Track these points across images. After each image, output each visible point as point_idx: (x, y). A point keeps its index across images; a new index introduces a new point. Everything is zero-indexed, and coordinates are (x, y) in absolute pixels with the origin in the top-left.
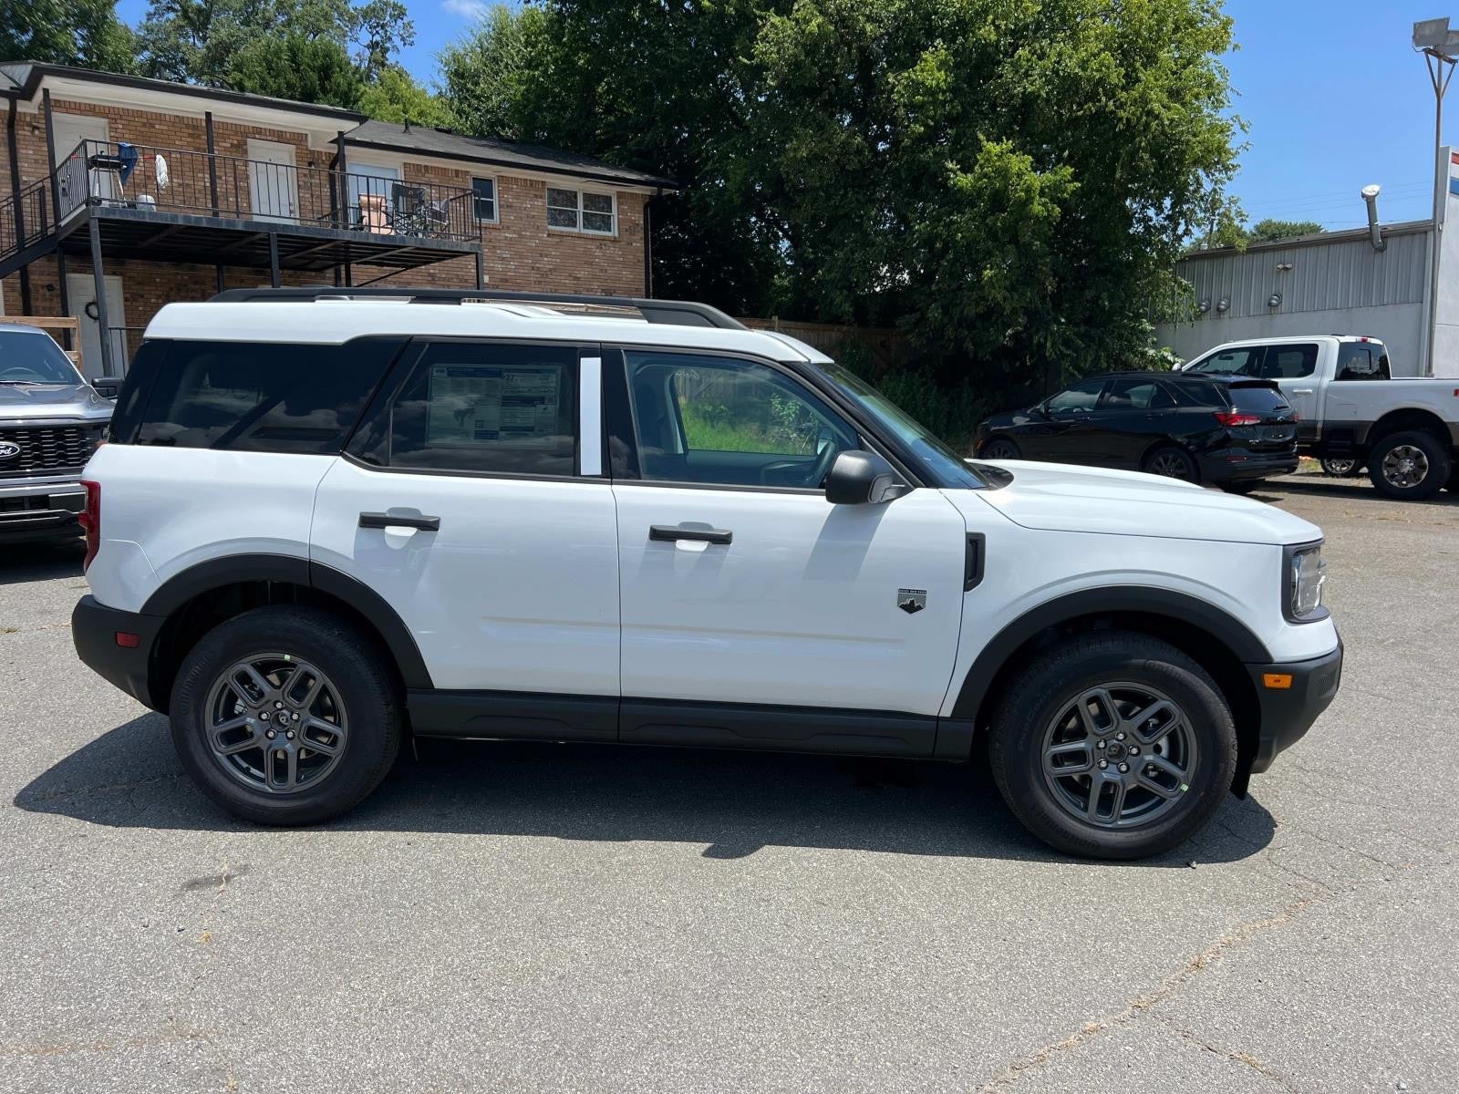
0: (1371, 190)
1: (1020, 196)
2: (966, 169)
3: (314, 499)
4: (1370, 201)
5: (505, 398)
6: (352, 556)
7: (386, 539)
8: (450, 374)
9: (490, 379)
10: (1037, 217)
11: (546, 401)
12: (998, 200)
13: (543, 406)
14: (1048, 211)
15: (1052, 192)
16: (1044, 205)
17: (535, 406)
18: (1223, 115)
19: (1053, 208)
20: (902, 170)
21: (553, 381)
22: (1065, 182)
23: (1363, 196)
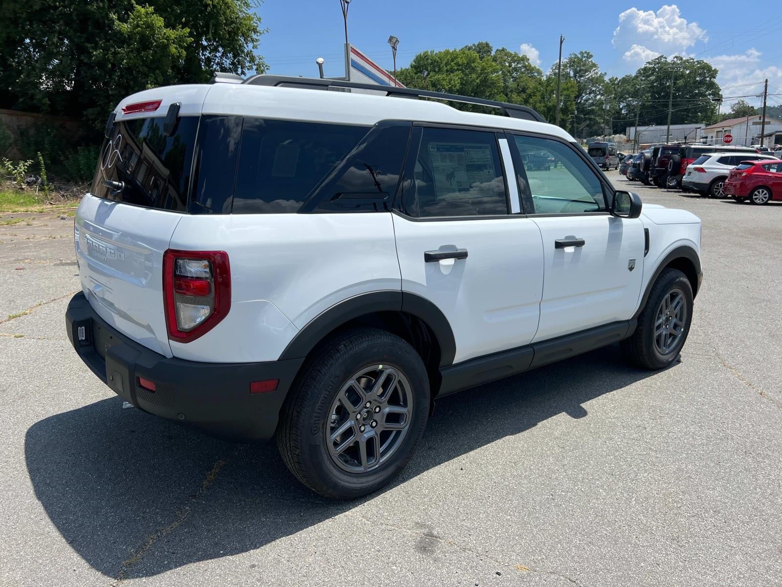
0: (320, 60)
1: (163, 42)
2: (122, 20)
3: (395, 245)
4: (320, 65)
5: (468, 166)
6: (425, 285)
7: (442, 269)
8: (438, 150)
9: (459, 153)
10: (173, 55)
11: (488, 168)
12: (145, 42)
13: (488, 171)
14: (179, 52)
15: (179, 41)
16: (176, 48)
17: (483, 171)
18: (250, 12)
19: (182, 52)
20: (74, 14)
21: (488, 153)
22: (185, 37)
23: (317, 63)
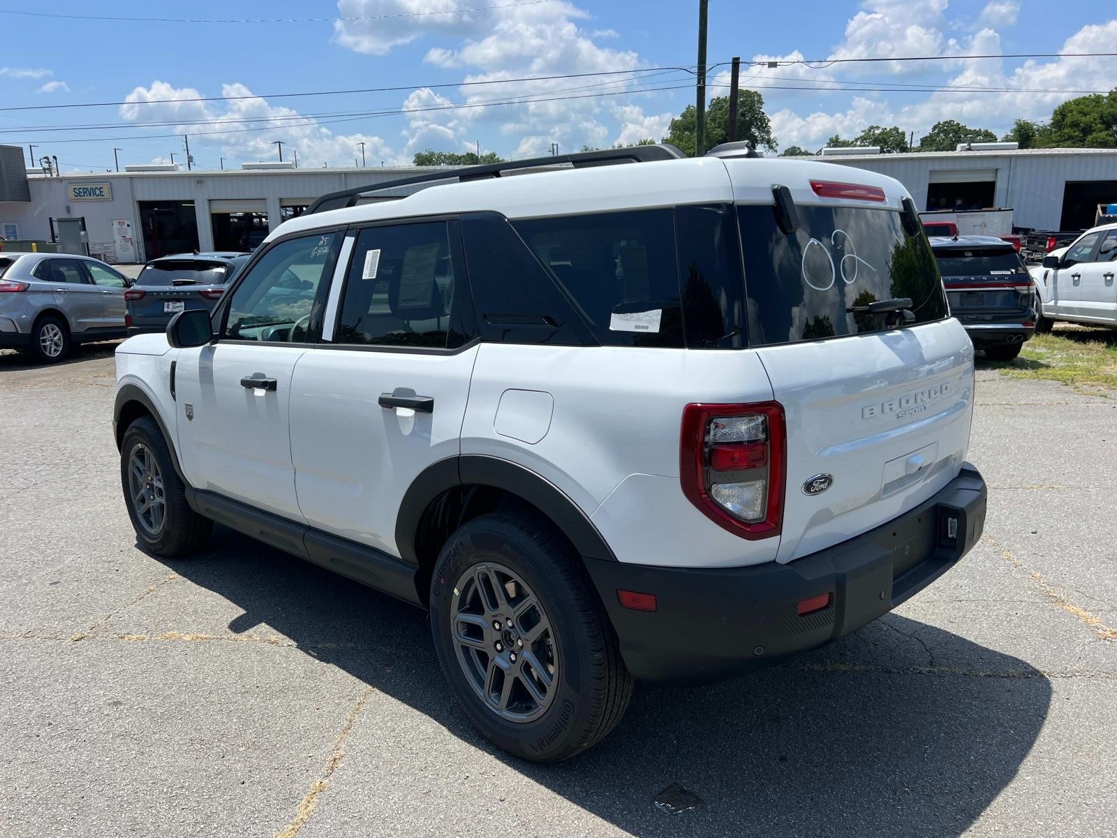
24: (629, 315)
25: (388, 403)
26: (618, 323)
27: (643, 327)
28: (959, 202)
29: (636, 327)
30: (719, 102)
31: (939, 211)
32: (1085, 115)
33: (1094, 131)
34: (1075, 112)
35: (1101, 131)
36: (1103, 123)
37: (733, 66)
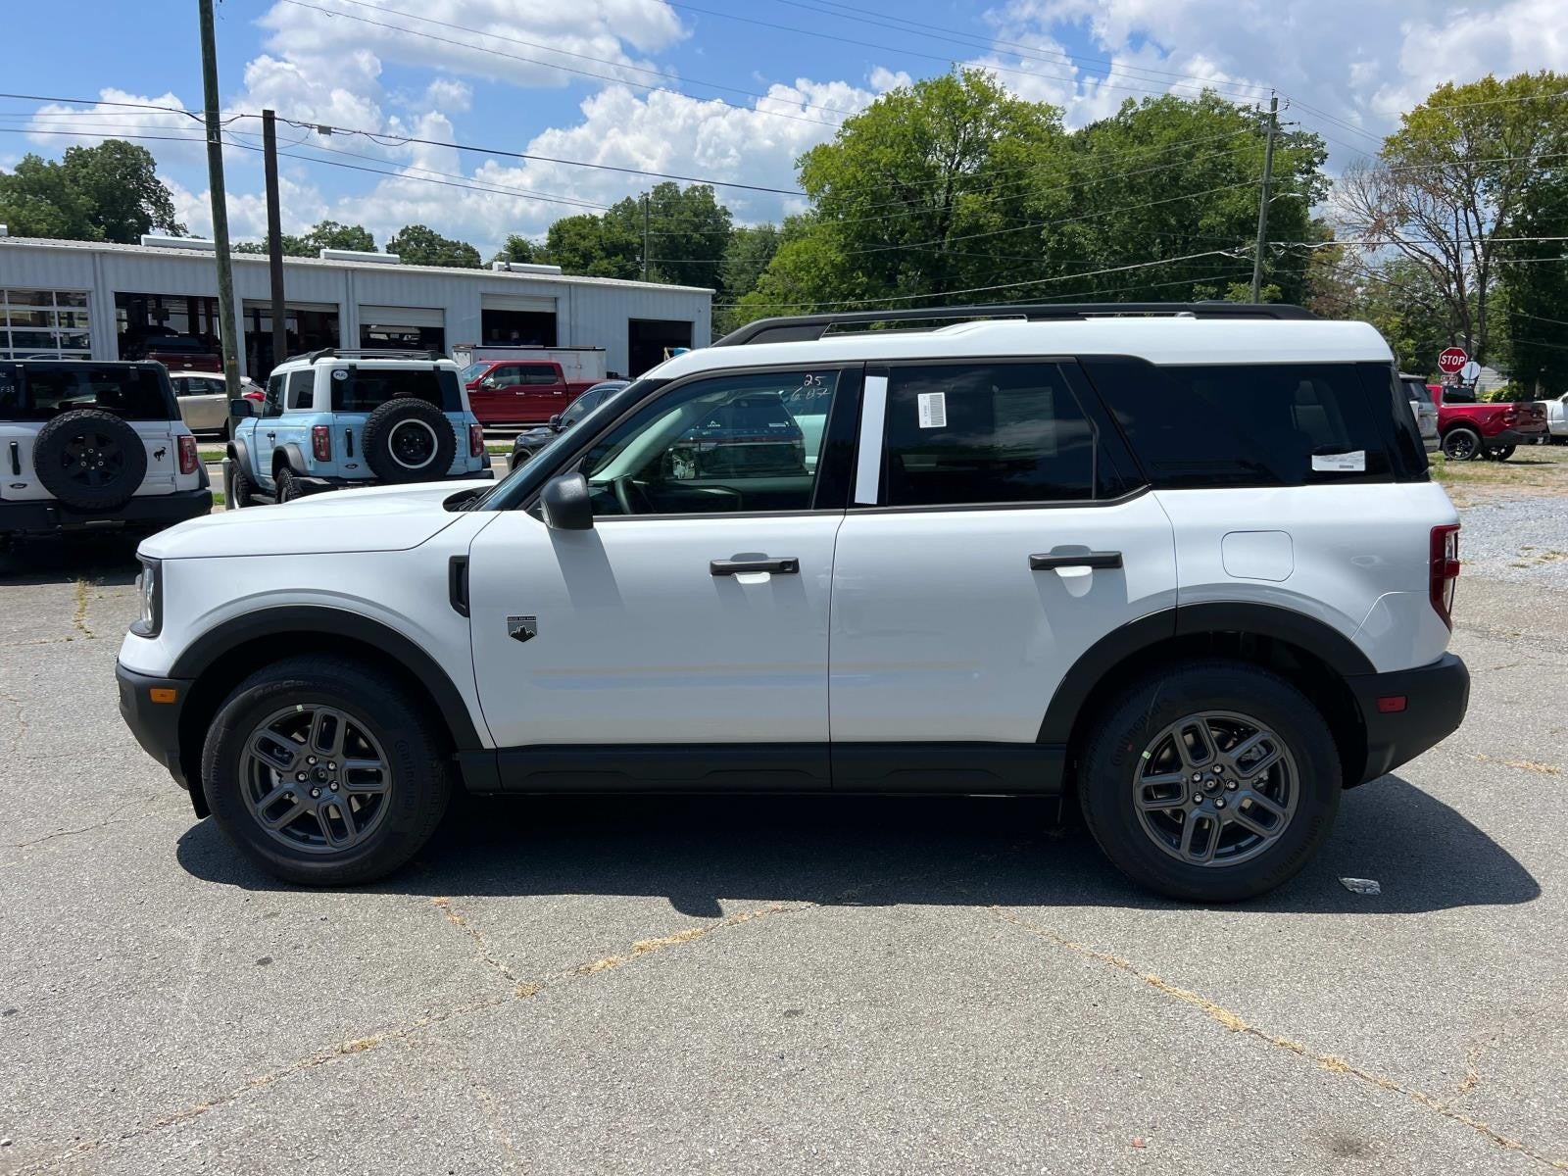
24: (1331, 457)
25: (1043, 565)
26: (1319, 464)
27: (1347, 467)
28: (515, 335)
29: (1341, 467)
30: (81, 155)
31: (522, 347)
32: (584, 238)
33: (595, 258)
34: (572, 233)
35: (601, 259)
36: (603, 249)
37: (264, 121)
